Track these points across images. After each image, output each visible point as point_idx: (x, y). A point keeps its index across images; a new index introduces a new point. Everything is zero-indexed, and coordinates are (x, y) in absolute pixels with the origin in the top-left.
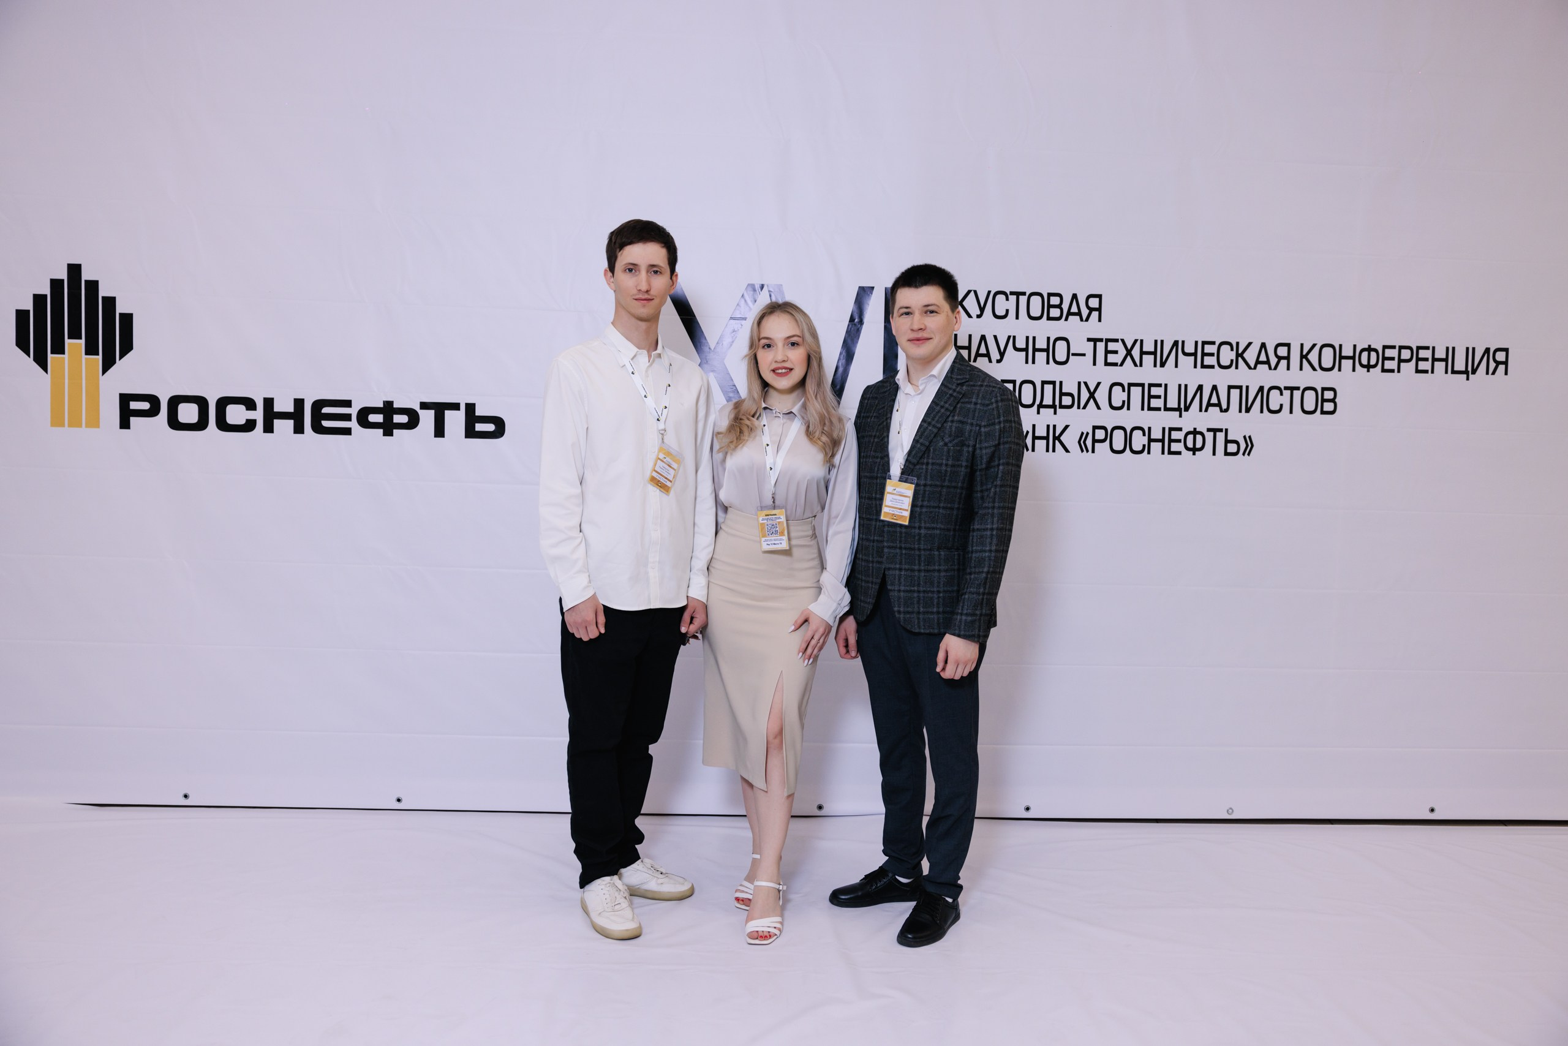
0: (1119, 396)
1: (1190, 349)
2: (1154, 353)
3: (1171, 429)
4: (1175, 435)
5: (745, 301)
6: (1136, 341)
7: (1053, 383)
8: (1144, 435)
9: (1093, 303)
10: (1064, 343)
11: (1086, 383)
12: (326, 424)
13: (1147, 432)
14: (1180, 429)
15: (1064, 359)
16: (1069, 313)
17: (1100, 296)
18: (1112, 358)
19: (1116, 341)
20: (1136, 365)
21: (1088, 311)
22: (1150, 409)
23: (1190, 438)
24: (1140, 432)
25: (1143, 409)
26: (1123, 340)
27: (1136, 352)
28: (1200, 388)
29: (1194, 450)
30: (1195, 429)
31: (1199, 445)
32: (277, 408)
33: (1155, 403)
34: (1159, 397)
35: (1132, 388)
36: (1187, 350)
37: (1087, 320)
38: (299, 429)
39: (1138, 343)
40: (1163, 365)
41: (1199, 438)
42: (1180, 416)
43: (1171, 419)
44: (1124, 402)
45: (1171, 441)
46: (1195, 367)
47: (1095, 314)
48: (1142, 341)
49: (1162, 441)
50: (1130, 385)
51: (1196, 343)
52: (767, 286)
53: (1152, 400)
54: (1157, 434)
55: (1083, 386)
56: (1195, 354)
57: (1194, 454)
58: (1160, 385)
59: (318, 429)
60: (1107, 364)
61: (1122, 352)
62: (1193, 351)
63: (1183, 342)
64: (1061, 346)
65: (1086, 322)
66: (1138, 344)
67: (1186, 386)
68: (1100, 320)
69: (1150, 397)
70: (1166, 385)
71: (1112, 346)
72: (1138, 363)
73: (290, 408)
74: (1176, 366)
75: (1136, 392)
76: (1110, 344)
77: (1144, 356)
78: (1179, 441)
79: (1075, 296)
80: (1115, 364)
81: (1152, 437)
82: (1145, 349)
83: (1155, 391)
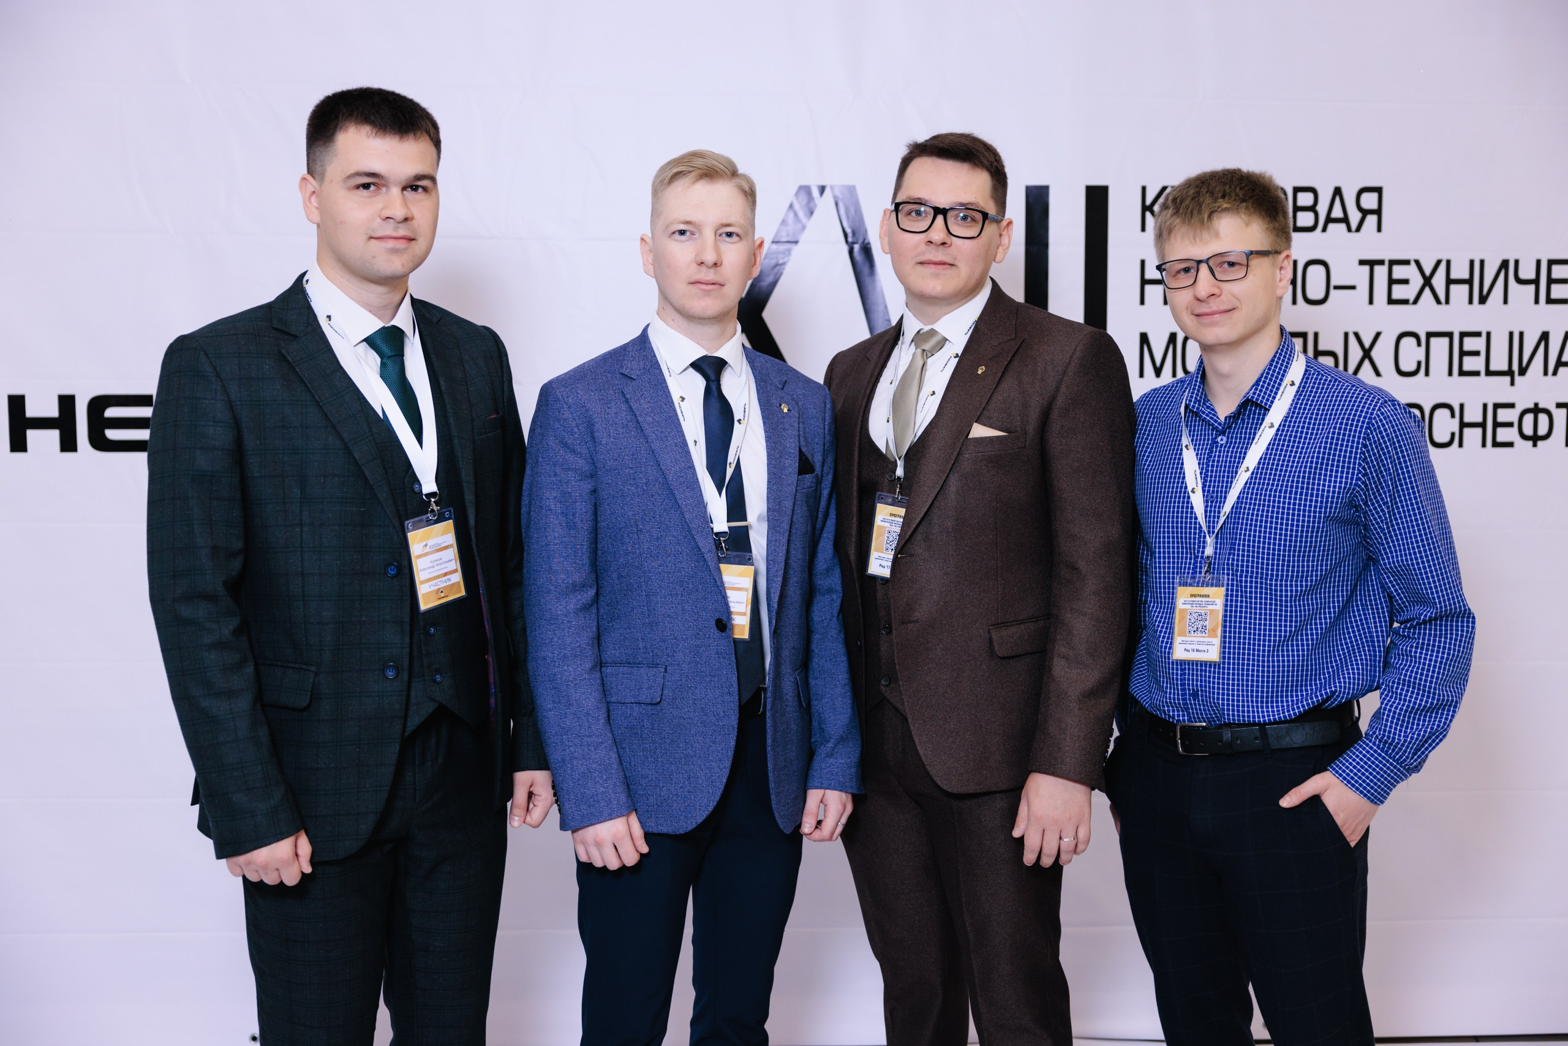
0: (1411, 354)
1: (1526, 272)
2: (1469, 282)
3: (1497, 406)
4: (1504, 415)
5: (796, 214)
6: (1439, 262)
7: (1303, 335)
8: (1453, 416)
9: (1369, 201)
10: (1321, 269)
11: (1357, 335)
12: (112, 434)
13: (1457, 411)
14: (1512, 406)
15: (1320, 295)
16: (1329, 220)
17: (1379, 190)
18: (1399, 292)
19: (1406, 262)
20: (1438, 302)
21: (1359, 215)
22: (1462, 373)
23: (1529, 418)
24: (1447, 412)
25: (1450, 374)
26: (1417, 262)
27: (1439, 281)
28: (1545, 336)
29: (1535, 439)
30: (1536, 405)
31: (1543, 430)
32: (31, 411)
33: (1470, 364)
34: (1476, 353)
35: (1433, 340)
36: (1523, 275)
37: (1358, 229)
38: (68, 444)
39: (1443, 266)
40: (1483, 300)
41: (1543, 418)
42: (1512, 383)
43: (1497, 389)
44: (1419, 363)
45: (1497, 425)
46: (1537, 301)
47: (1372, 220)
48: (1448, 262)
49: (1483, 425)
50: (1430, 335)
51: (1539, 262)
52: (832, 188)
53: (1466, 359)
54: (1473, 414)
55: (1352, 340)
56: (1536, 282)
57: (1535, 445)
58: (1478, 334)
59: (100, 443)
60: (1391, 301)
61: (1417, 281)
62: (1533, 276)
63: (1517, 262)
64: (1316, 274)
65: (1357, 234)
66: (1442, 268)
67: (1521, 334)
68: (1379, 229)
69: (1463, 353)
70: (1488, 334)
71: (1399, 272)
72: (1442, 297)
73: (53, 412)
74: (1506, 302)
75: (1440, 346)
76: (1396, 268)
77: (1453, 287)
78: (1510, 425)
79: (1338, 192)
80: (1405, 302)
81: (1467, 419)
82: (1453, 276)
83: (1470, 344)
